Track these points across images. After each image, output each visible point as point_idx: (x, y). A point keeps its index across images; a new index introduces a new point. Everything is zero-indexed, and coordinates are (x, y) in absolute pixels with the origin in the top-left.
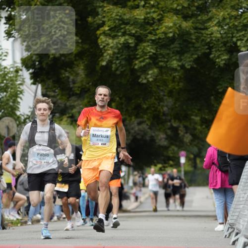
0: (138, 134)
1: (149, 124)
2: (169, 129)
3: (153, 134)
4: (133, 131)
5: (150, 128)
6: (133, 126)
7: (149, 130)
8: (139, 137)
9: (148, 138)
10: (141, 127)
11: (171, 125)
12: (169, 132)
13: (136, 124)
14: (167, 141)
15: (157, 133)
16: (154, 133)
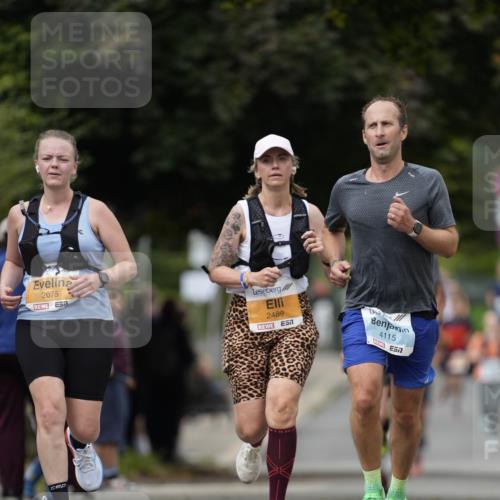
0: (281, 73)
1: (340, 24)
2: (444, 45)
3: (360, 75)
4: (252, 59)
5: (346, 42)
6: (253, 30)
7: (338, 52)
8: (284, 89)
9: (331, 96)
10: (292, 36)
11: (455, 22)
12: (444, 65)
13: (271, 22)
14: (431, 111)
15: (378, 69)
16: (364, 65)
